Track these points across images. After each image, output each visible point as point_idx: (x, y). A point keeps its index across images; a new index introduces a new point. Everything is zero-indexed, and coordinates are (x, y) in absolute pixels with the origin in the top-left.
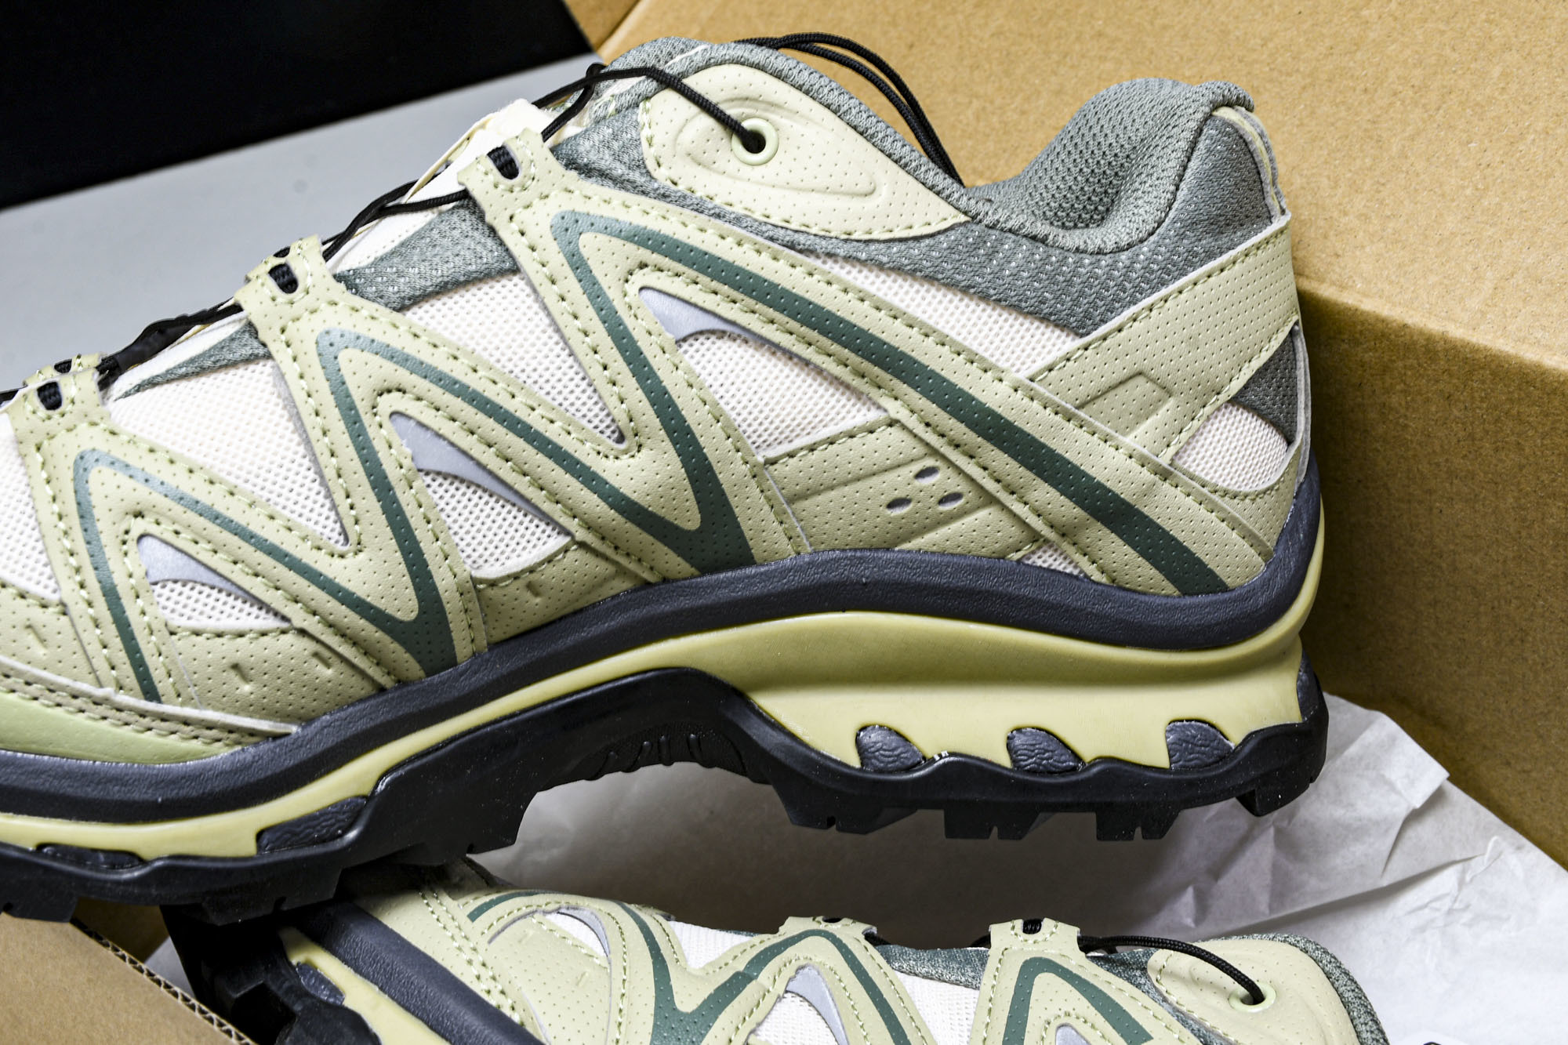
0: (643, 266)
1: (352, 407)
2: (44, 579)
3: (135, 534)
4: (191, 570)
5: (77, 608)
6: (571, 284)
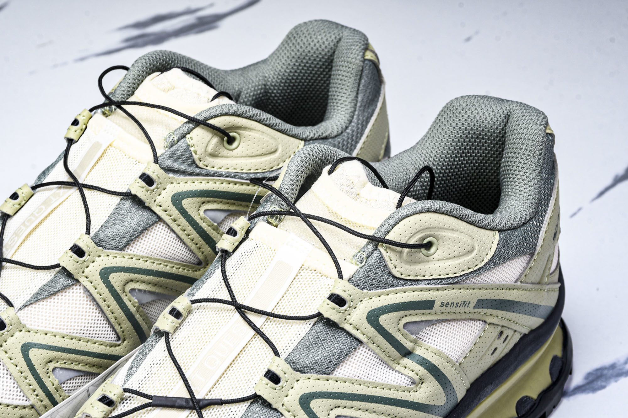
0: (203, 203)
1: (118, 294)
3: (51, 369)
4: (72, 374)
5: (37, 404)
6: (183, 221)
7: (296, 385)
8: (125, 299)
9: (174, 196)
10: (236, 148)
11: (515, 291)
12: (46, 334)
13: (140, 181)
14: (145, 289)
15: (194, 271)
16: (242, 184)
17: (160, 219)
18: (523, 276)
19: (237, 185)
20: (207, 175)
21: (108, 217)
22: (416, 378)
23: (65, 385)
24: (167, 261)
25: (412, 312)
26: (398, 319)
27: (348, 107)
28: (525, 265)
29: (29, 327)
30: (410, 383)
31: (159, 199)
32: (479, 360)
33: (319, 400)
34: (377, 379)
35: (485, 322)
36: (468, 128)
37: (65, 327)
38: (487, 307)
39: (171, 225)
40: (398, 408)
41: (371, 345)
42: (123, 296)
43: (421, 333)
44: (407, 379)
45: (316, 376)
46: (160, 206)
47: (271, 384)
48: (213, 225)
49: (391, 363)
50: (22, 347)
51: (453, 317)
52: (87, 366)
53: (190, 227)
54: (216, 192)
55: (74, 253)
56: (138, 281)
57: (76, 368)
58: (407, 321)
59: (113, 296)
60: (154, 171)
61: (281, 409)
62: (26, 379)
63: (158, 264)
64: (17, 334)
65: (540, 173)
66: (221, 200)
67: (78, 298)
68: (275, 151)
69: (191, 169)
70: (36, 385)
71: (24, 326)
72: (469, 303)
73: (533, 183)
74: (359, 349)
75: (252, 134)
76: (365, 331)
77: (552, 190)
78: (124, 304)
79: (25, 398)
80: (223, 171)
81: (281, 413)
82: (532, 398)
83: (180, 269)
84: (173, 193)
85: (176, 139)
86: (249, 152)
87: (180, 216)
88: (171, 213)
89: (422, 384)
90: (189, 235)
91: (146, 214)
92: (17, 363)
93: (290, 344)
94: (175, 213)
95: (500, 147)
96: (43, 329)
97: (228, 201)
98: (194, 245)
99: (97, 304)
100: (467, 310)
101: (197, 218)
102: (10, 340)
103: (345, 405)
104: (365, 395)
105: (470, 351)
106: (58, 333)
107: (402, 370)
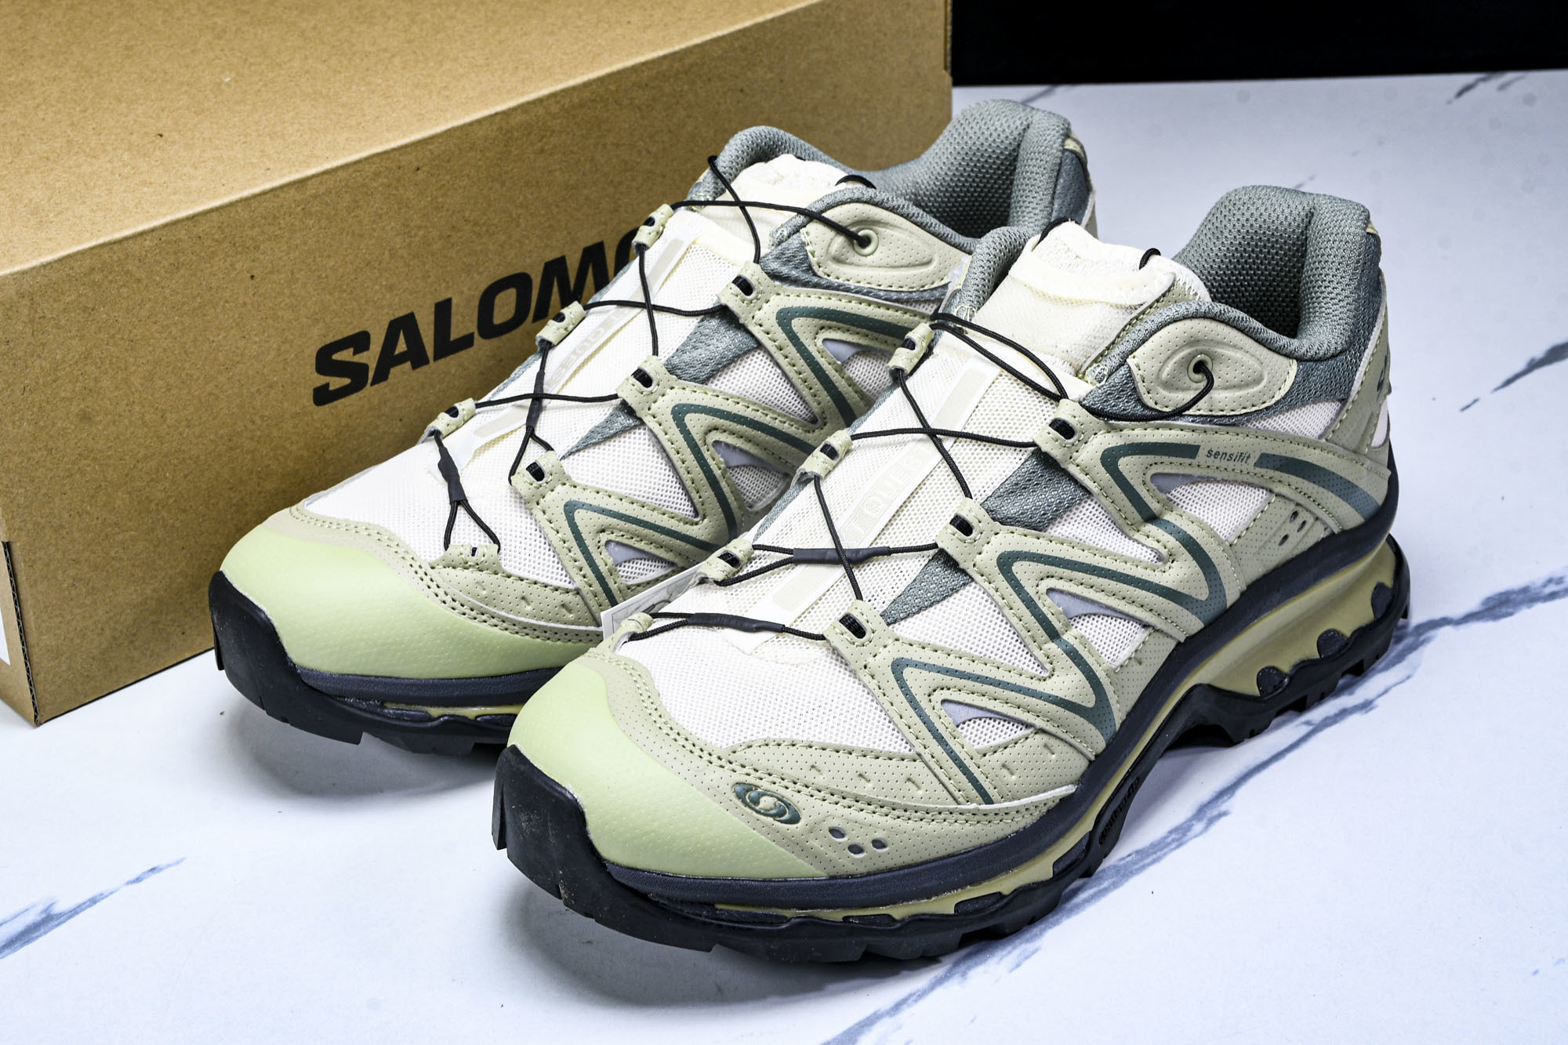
0: (822, 328)
1: (696, 445)
2: (563, 577)
3: (603, 542)
4: (631, 554)
5: (585, 589)
6: (791, 350)
7: (993, 539)
8: (707, 455)
9: (780, 312)
10: (872, 253)
11: (1318, 451)
12: (598, 493)
13: (734, 286)
14: (734, 444)
15: (805, 431)
16: (879, 306)
17: (759, 345)
18: (1330, 430)
19: (872, 307)
20: (828, 287)
21: (686, 338)
22: (1164, 552)
23: (622, 568)
24: (767, 408)
25: (1165, 459)
26: (1144, 467)
27: (1039, 217)
28: (1332, 416)
29: (575, 480)
30: (1155, 560)
31: (759, 314)
32: (1260, 548)
33: (1026, 563)
34: (1108, 547)
35: (1271, 491)
36: (1250, 231)
37: (624, 485)
38: (1275, 468)
39: (775, 355)
40: (1138, 589)
41: (1103, 499)
42: (703, 449)
43: (1173, 492)
44: (1149, 551)
45: (1021, 530)
46: (761, 325)
47: (959, 534)
48: (835, 363)
49: (1127, 529)
50: (566, 506)
51: (1225, 475)
52: (652, 546)
53: (802, 361)
54: (840, 313)
55: (638, 379)
56: (725, 431)
57: (637, 545)
58: (1158, 471)
59: (689, 446)
60: (754, 273)
61: (971, 571)
62: (570, 551)
63: (753, 410)
64: (559, 488)
65: (1357, 288)
66: (848, 327)
67: (641, 446)
68: (928, 263)
69: (805, 277)
70: (583, 562)
71: (569, 478)
72: (1249, 457)
73: (1345, 303)
74: (1086, 502)
75: (896, 233)
76: (1098, 477)
77: (1375, 318)
78: (705, 461)
79: (568, 579)
80: (852, 284)
81: (971, 577)
82: (1343, 635)
83: (786, 425)
84: (779, 308)
85: (785, 233)
86: (891, 261)
87: (788, 341)
88: (776, 337)
89: (1173, 562)
90: (800, 374)
91: (740, 337)
92: (558, 528)
93: (990, 484)
94: (781, 336)
95: (1298, 261)
96: (594, 484)
97: (859, 330)
98: (807, 390)
99: (668, 456)
100: (1244, 467)
101: (812, 349)
102: (550, 496)
103: (1060, 575)
104: (1089, 565)
105: (1247, 529)
106: (613, 492)
107: (1143, 539)
